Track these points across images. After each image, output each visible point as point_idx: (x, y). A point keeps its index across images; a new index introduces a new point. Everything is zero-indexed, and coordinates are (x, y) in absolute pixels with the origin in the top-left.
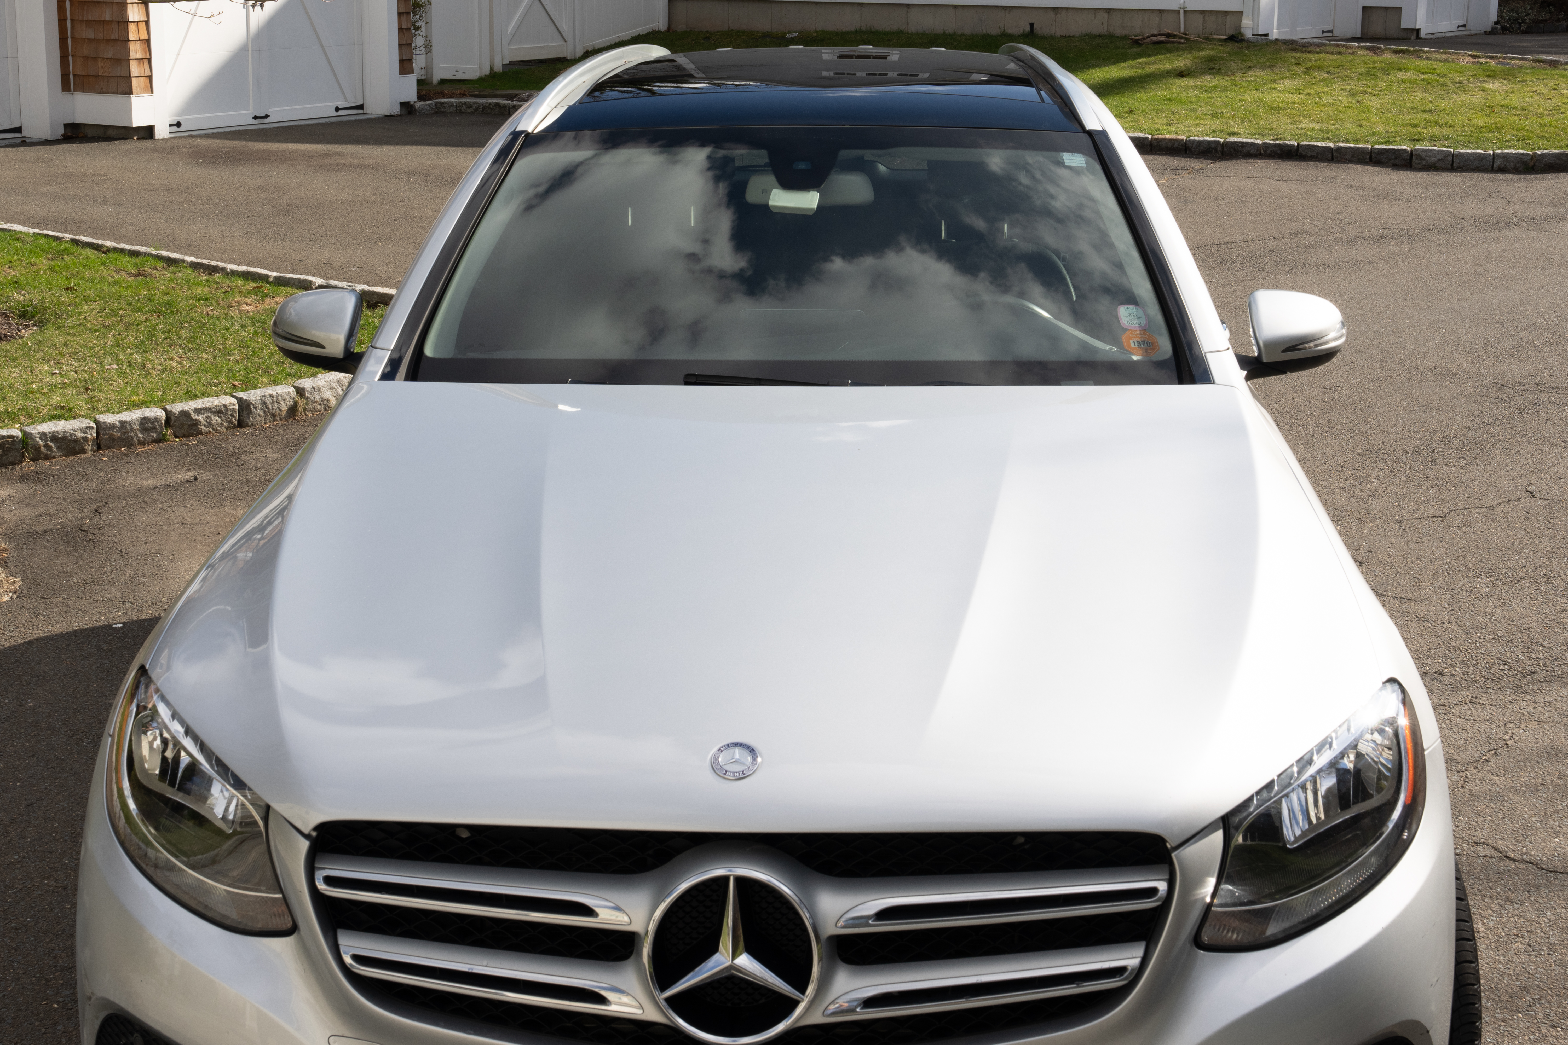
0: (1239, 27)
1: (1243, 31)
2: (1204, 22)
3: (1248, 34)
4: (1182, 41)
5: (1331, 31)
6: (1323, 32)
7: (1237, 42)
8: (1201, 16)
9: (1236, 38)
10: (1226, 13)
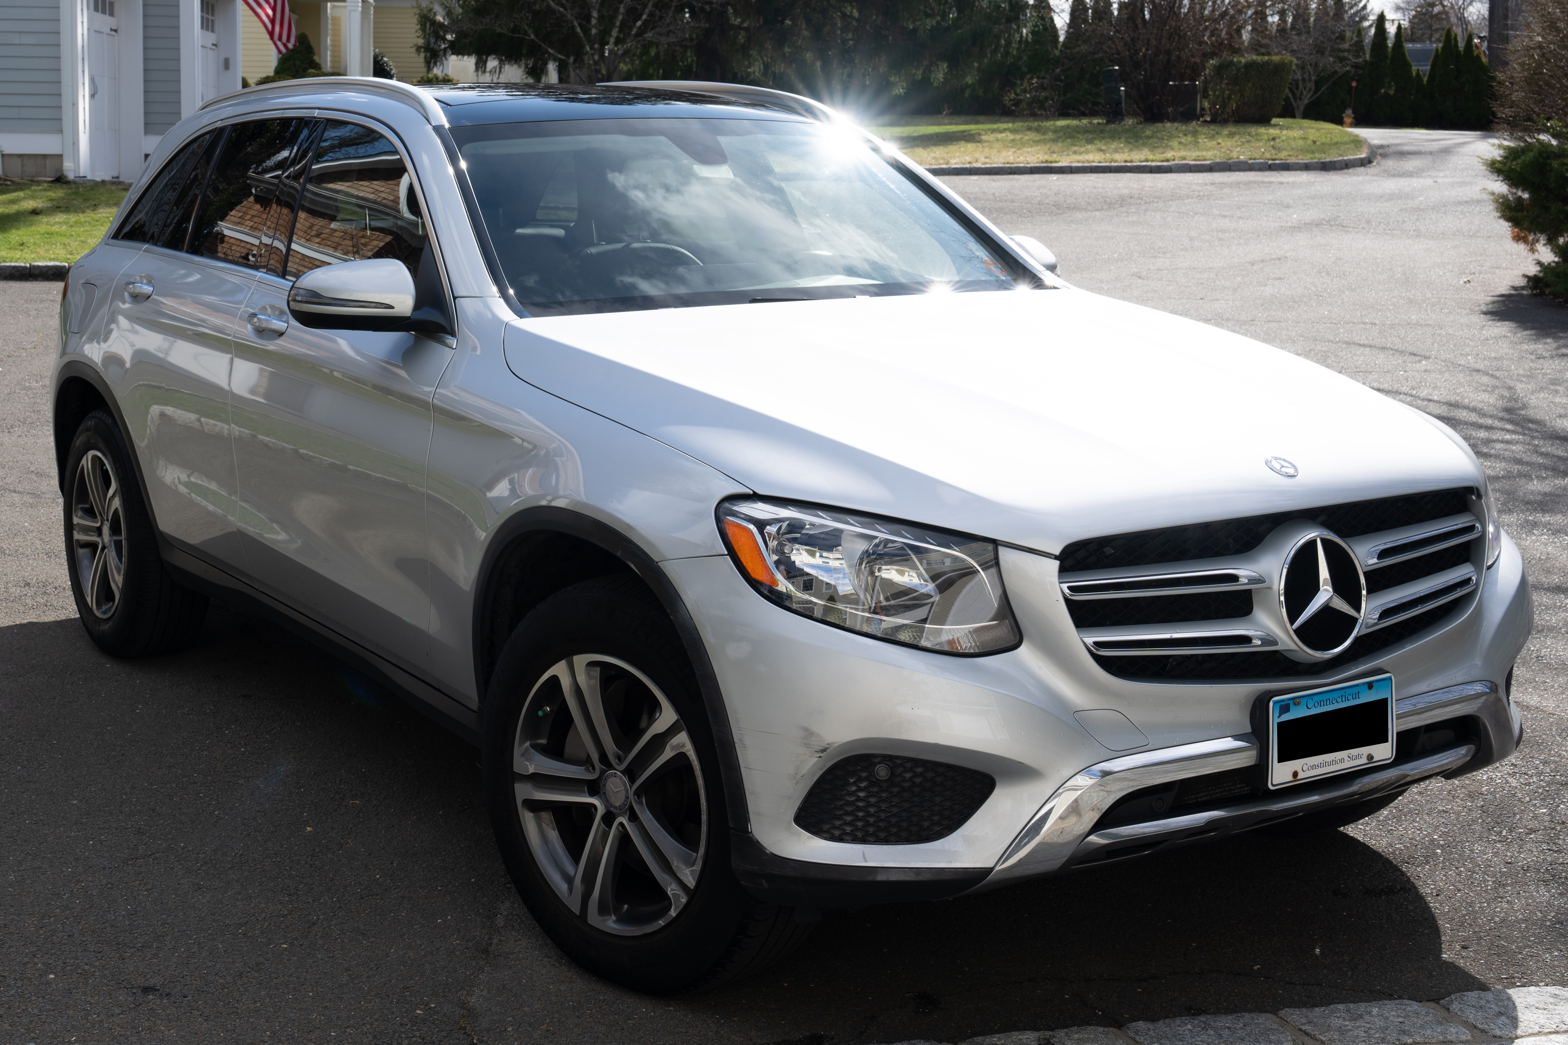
0: (60, 169)
1: (65, 173)
2: (23, 166)
3: (71, 176)
4: (9, 183)
5: (117, 177)
6: (113, 178)
7: (64, 183)
8: (19, 160)
9: (60, 180)
10: (45, 156)
